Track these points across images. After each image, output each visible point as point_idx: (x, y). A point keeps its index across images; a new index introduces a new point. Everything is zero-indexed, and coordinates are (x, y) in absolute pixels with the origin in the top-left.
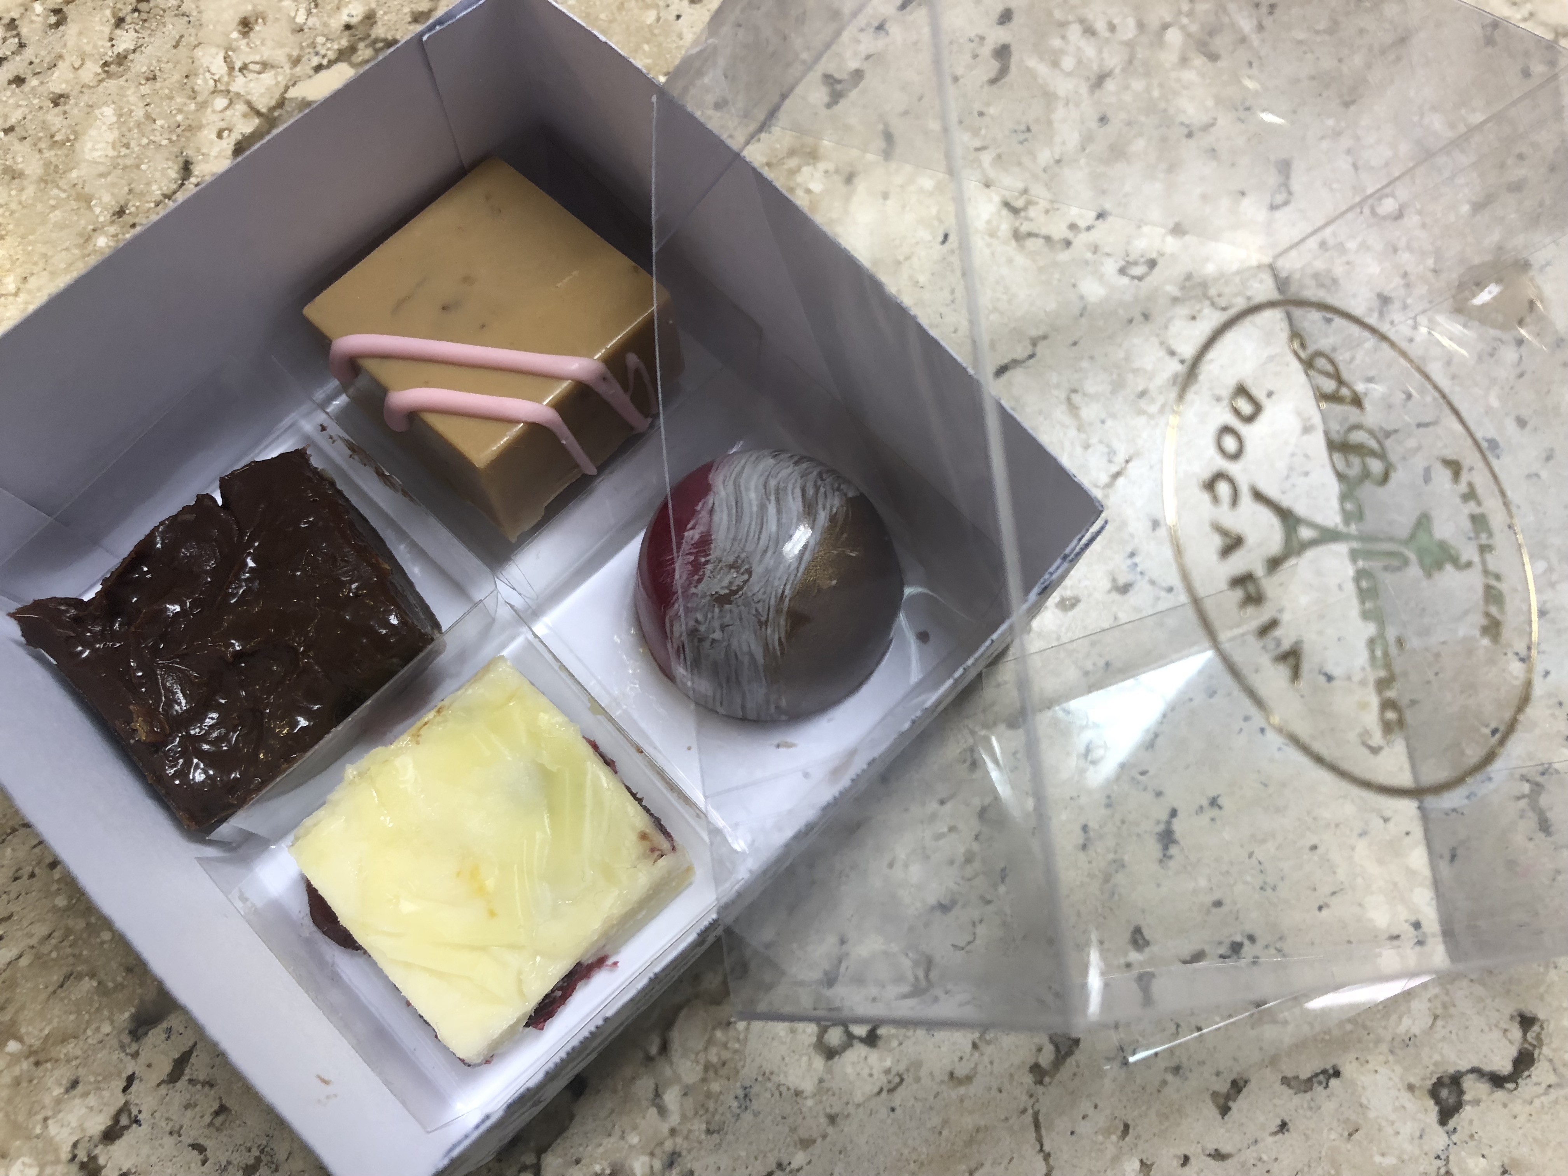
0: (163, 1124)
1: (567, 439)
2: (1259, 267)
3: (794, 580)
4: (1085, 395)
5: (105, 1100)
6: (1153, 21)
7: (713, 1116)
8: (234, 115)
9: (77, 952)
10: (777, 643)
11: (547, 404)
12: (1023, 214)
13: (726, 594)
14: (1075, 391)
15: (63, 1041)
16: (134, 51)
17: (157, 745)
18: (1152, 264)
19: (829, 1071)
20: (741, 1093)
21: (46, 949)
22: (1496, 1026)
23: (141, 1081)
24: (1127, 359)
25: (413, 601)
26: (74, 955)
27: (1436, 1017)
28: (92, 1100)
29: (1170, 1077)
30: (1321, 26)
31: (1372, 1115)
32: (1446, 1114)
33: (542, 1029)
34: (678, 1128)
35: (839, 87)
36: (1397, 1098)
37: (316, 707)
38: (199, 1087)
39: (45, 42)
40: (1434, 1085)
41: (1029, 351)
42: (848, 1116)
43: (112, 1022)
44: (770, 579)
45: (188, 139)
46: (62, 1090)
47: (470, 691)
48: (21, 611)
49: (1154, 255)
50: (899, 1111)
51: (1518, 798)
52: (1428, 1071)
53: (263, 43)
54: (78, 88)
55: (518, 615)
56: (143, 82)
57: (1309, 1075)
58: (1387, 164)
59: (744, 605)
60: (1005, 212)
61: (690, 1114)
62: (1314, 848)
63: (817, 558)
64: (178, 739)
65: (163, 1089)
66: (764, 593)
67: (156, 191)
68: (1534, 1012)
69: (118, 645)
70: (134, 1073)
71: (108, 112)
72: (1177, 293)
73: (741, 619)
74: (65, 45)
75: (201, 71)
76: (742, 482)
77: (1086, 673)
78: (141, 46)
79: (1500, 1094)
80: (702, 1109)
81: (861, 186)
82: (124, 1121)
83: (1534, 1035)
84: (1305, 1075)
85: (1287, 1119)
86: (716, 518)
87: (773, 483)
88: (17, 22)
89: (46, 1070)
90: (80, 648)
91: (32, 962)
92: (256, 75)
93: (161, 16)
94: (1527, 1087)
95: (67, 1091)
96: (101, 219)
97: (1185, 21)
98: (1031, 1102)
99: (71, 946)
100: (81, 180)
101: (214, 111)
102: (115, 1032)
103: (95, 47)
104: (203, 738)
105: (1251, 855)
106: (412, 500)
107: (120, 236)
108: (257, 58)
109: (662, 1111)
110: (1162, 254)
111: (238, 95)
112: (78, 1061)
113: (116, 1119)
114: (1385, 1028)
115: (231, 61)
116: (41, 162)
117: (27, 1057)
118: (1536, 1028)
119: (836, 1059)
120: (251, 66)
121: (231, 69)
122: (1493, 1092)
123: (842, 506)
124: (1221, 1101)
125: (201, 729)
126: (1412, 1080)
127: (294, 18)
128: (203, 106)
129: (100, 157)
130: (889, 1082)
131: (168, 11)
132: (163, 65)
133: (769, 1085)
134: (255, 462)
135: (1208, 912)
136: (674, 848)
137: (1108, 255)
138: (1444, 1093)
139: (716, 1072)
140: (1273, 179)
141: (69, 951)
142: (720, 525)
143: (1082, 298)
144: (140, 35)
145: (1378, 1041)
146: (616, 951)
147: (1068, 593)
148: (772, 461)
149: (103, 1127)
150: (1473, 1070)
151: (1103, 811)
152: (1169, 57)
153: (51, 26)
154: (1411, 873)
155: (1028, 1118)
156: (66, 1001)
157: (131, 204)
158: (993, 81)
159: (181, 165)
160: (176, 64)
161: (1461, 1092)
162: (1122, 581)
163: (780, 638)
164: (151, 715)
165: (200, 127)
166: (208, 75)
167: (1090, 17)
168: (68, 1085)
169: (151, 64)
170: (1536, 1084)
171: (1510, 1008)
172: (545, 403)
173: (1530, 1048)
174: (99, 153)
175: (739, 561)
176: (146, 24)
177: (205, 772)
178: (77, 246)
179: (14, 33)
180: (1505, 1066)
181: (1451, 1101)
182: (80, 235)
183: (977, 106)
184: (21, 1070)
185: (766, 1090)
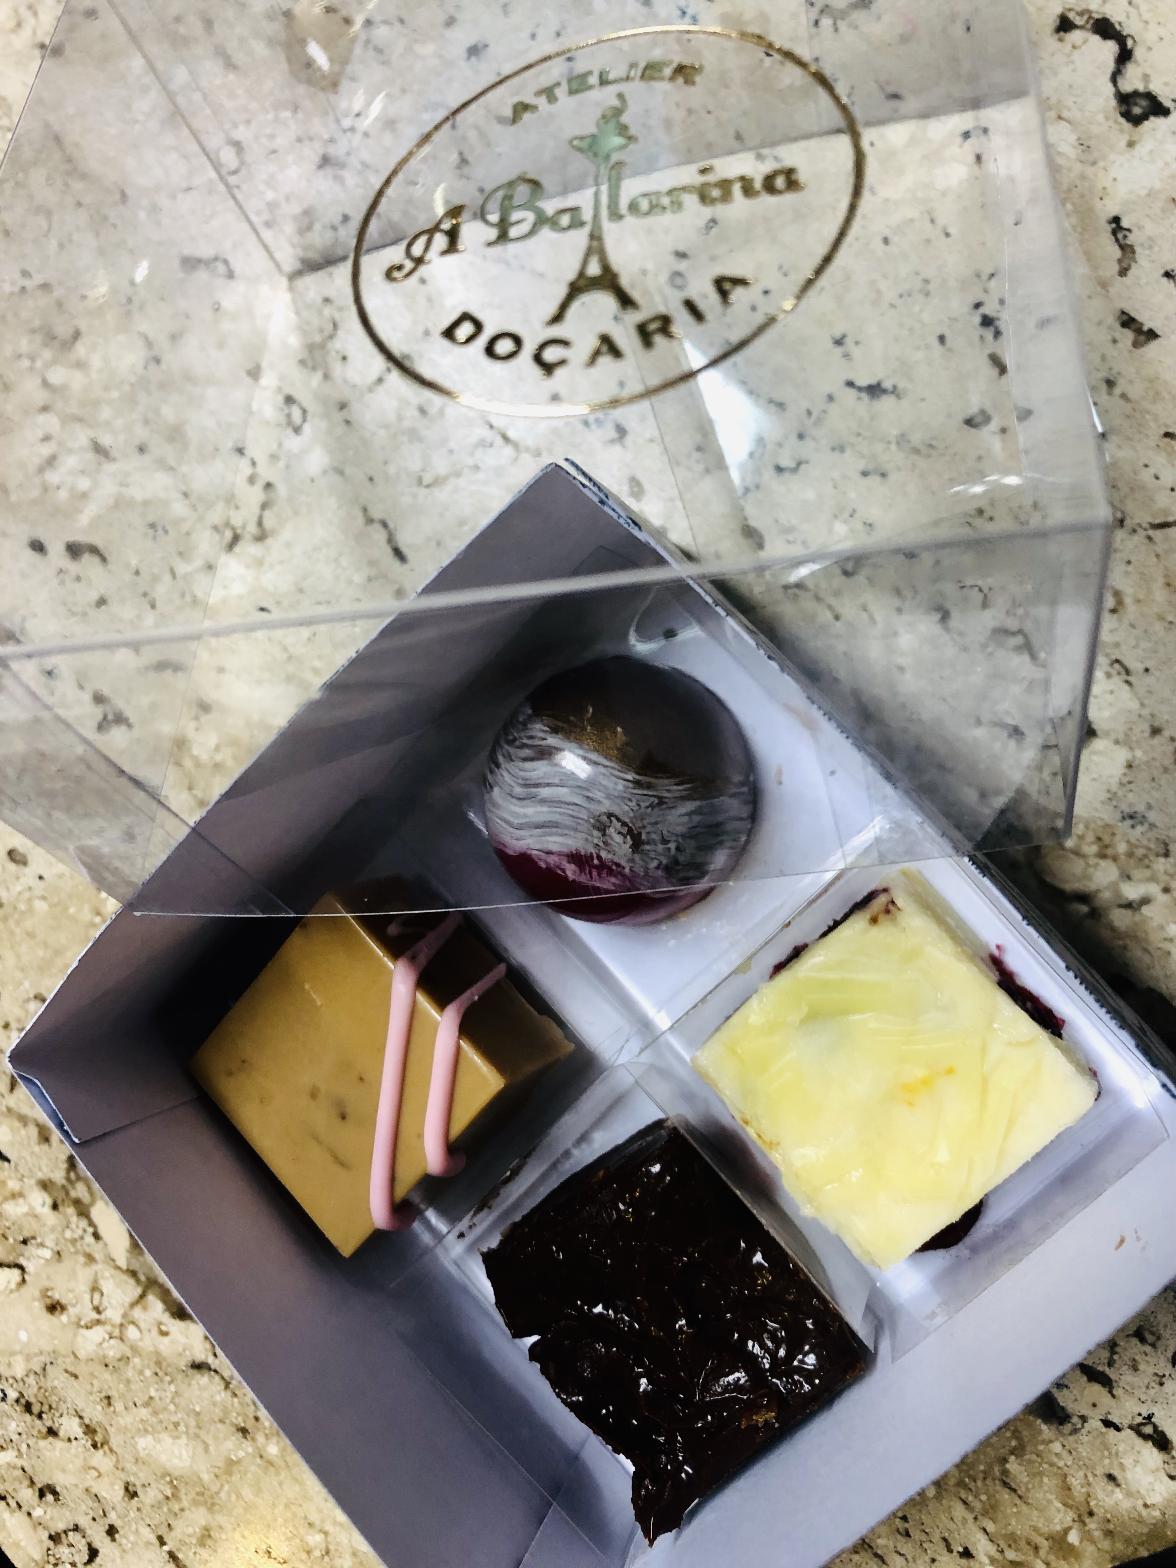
0: (1152, 1392)
1: (473, 994)
2: (291, 289)
3: (619, 771)
4: (423, 471)
5: (1128, 1448)
6: (40, 396)
7: (1150, 849)
8: (145, 1320)
9: (981, 1476)
10: (680, 788)
11: (441, 1016)
12: (239, 531)
13: (632, 839)
14: (420, 481)
15: (1069, 1489)
16: (81, 1417)
17: (779, 1401)
18: (289, 400)
19: (1107, 734)
20: (1129, 822)
21: (977, 1505)
22: (1069, 56)
23: (1109, 1413)
24: (386, 427)
25: (636, 1146)
26: (985, 1479)
27: (1060, 117)
28: (1128, 1461)
29: (1117, 391)
30: (44, 224)
31: (1158, 185)
32: (1158, 109)
33: (1063, 1021)
34: (1163, 885)
35: (110, 717)
36: (1141, 159)
37: (743, 1245)
38: (1116, 1357)
39: (72, 1505)
40: (1128, 120)
41: (378, 526)
42: (1152, 715)
43: (1051, 1441)
44: (616, 794)
45: (169, 1365)
46: (1117, 1490)
47: (727, 1092)
48: (646, 1534)
49: (280, 399)
50: (1148, 664)
51: (836, 30)
52: (1115, 126)
53: (72, 1291)
54: (119, 1473)
55: (649, 1045)
56: (112, 1409)
57: (1117, 248)
58: (185, 157)
59: (642, 820)
60: (237, 549)
61: (1147, 873)
62: (886, 241)
63: (595, 747)
64: (774, 1380)
65: (1118, 1392)
66: (631, 800)
67: (222, 1396)
68: (1055, 16)
69: (679, 1438)
70: (1102, 1420)
71: (144, 1443)
72: (319, 374)
73: (656, 823)
74: (76, 1486)
75: (101, 1353)
76: (516, 821)
77: (707, 471)
78: (76, 1411)
79: (1139, 53)
80: (1143, 861)
81: (211, 695)
82: (1148, 1430)
83: (1078, 18)
84: (1117, 253)
85: (1162, 272)
86: (554, 848)
87: (518, 790)
88: (53, 1533)
89: (1097, 1505)
90: (683, 1475)
91: (991, 1519)
92: (105, 1298)
93: (46, 1391)
94: (1129, 26)
95: (1118, 1485)
96: (250, 1450)
97: (39, 364)
98: (1141, 531)
99: (975, 1481)
100: (211, 1470)
101: (141, 1339)
102: (1061, 1439)
103: (76, 1457)
104: (773, 1355)
105: (892, 306)
106: (534, 1149)
107: (267, 1432)
108: (87, 1297)
109: (1145, 901)
110: (279, 389)
111: (124, 1316)
112: (1089, 1475)
113: (1145, 1437)
114: (1070, 169)
115: (91, 1322)
116: (193, 1509)
117: (1085, 1524)
118: (1071, 16)
119: (1095, 727)
120: (96, 1303)
121: (98, 1322)
122: (1136, 62)
123: (542, 721)
124: (1142, 338)
125: (763, 1358)
126: (1123, 143)
127: (47, 1260)
128: (134, 1349)
129: (187, 1451)
130: (1119, 673)
131: (41, 1384)
132: (95, 1390)
133: (1120, 793)
134: (496, 1304)
135: (950, 350)
136: (885, 890)
137: (280, 445)
138: (1137, 110)
139: (1107, 847)
140: (202, 275)
141: (979, 1483)
142: (561, 844)
143: (325, 472)
144: (65, 1412)
145: (1083, 177)
146: (985, 946)
147: (626, 489)
148: (496, 790)
149: (1155, 1451)
150: (1114, 79)
151: (848, 453)
152: (77, 381)
153: (57, 1500)
154: (913, 141)
155: (1157, 534)
156: (1030, 1486)
157: (235, 1421)
158: (104, 559)
159: (195, 1372)
160: (92, 1375)
161: (1136, 94)
162: (613, 434)
163: (677, 785)
164: (752, 1407)
165: (157, 1353)
166: (105, 1345)
167: (37, 461)
168: (1113, 1484)
169: (94, 1402)
170: (1128, 17)
171: (1050, 41)
172: (439, 1018)
173: (1091, 22)
174: (184, 1452)
175: (598, 824)
176: (54, 1406)
177: (806, 1354)
178: (278, 1473)
179: (63, 1536)
180: (1111, 48)
181: (1144, 103)
182: (266, 1471)
183: (128, 577)
184: (1096, 1529)
185: (1125, 796)
